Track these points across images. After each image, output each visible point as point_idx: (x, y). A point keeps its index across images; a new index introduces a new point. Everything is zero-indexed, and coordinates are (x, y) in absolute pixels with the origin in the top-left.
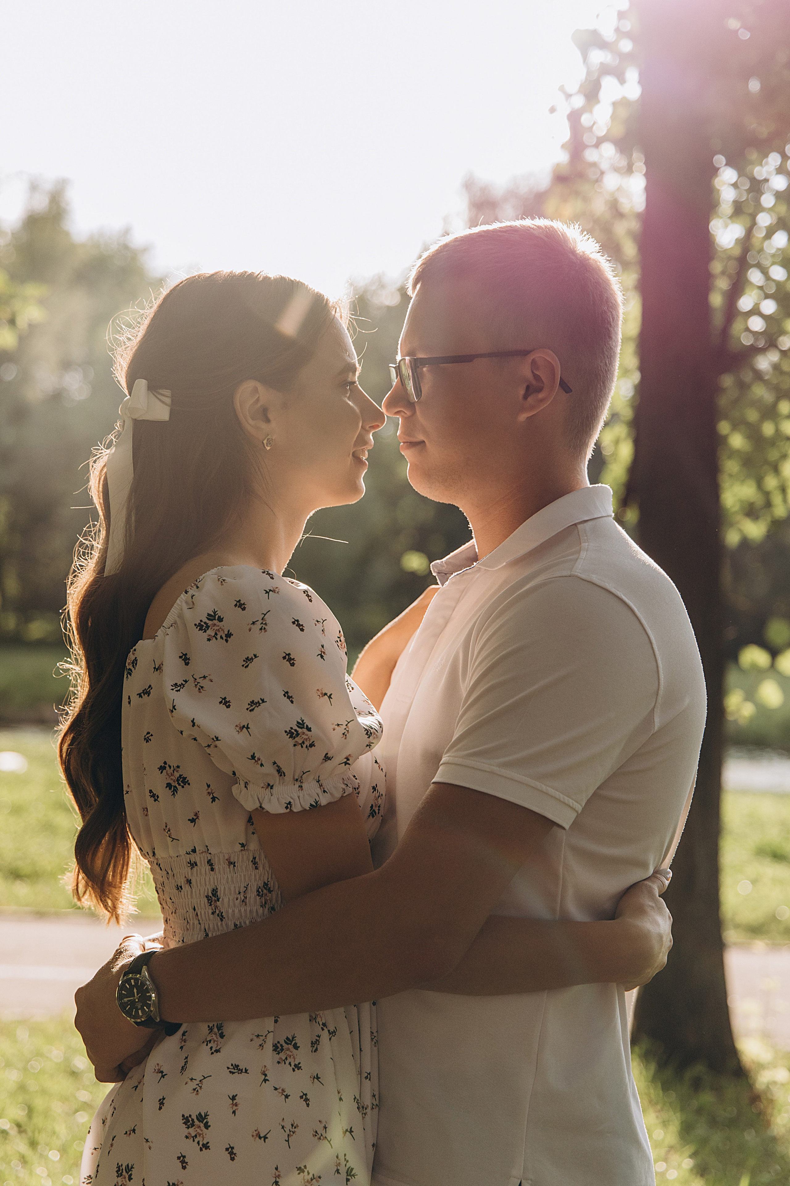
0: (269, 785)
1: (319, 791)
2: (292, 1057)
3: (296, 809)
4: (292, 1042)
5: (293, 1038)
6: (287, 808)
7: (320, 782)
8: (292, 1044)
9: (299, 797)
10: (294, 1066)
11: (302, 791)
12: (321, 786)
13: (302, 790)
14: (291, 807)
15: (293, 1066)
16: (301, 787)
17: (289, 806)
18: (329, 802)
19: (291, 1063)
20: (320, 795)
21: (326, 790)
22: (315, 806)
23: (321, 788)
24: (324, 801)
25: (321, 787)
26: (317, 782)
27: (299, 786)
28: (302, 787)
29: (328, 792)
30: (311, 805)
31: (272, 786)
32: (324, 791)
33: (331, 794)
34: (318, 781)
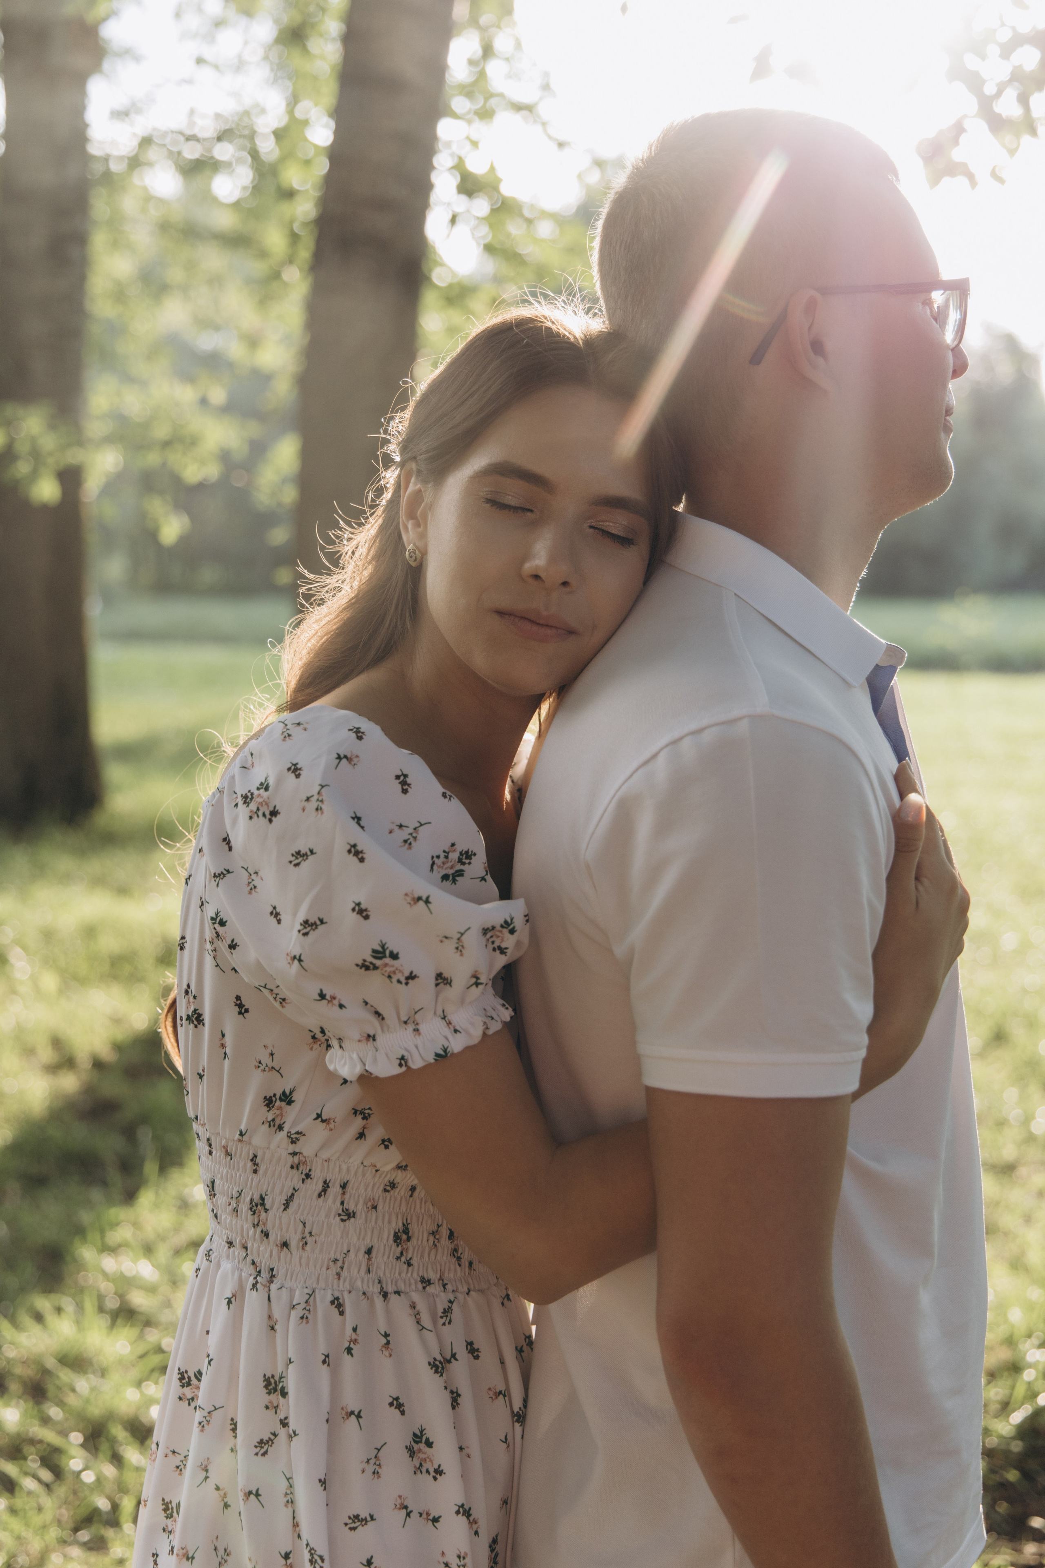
0: (369, 1036)
1: (447, 1032)
2: (428, 1460)
3: (416, 1063)
4: (421, 1438)
5: (421, 1432)
6: (400, 1065)
7: (446, 1019)
8: (423, 1441)
9: (417, 1047)
10: (434, 1472)
11: (421, 1037)
12: (449, 1023)
13: (420, 1034)
14: (406, 1063)
15: (433, 1474)
16: (416, 1030)
17: (403, 1062)
18: (465, 1046)
19: (429, 1470)
20: (450, 1037)
21: (458, 1028)
22: (443, 1056)
23: (449, 1028)
24: (457, 1045)
25: (450, 1026)
26: (442, 1018)
27: (414, 1030)
28: (418, 1030)
29: (461, 1031)
30: (437, 1055)
31: (374, 1036)
32: (456, 1031)
33: (468, 1033)
34: (444, 1018)
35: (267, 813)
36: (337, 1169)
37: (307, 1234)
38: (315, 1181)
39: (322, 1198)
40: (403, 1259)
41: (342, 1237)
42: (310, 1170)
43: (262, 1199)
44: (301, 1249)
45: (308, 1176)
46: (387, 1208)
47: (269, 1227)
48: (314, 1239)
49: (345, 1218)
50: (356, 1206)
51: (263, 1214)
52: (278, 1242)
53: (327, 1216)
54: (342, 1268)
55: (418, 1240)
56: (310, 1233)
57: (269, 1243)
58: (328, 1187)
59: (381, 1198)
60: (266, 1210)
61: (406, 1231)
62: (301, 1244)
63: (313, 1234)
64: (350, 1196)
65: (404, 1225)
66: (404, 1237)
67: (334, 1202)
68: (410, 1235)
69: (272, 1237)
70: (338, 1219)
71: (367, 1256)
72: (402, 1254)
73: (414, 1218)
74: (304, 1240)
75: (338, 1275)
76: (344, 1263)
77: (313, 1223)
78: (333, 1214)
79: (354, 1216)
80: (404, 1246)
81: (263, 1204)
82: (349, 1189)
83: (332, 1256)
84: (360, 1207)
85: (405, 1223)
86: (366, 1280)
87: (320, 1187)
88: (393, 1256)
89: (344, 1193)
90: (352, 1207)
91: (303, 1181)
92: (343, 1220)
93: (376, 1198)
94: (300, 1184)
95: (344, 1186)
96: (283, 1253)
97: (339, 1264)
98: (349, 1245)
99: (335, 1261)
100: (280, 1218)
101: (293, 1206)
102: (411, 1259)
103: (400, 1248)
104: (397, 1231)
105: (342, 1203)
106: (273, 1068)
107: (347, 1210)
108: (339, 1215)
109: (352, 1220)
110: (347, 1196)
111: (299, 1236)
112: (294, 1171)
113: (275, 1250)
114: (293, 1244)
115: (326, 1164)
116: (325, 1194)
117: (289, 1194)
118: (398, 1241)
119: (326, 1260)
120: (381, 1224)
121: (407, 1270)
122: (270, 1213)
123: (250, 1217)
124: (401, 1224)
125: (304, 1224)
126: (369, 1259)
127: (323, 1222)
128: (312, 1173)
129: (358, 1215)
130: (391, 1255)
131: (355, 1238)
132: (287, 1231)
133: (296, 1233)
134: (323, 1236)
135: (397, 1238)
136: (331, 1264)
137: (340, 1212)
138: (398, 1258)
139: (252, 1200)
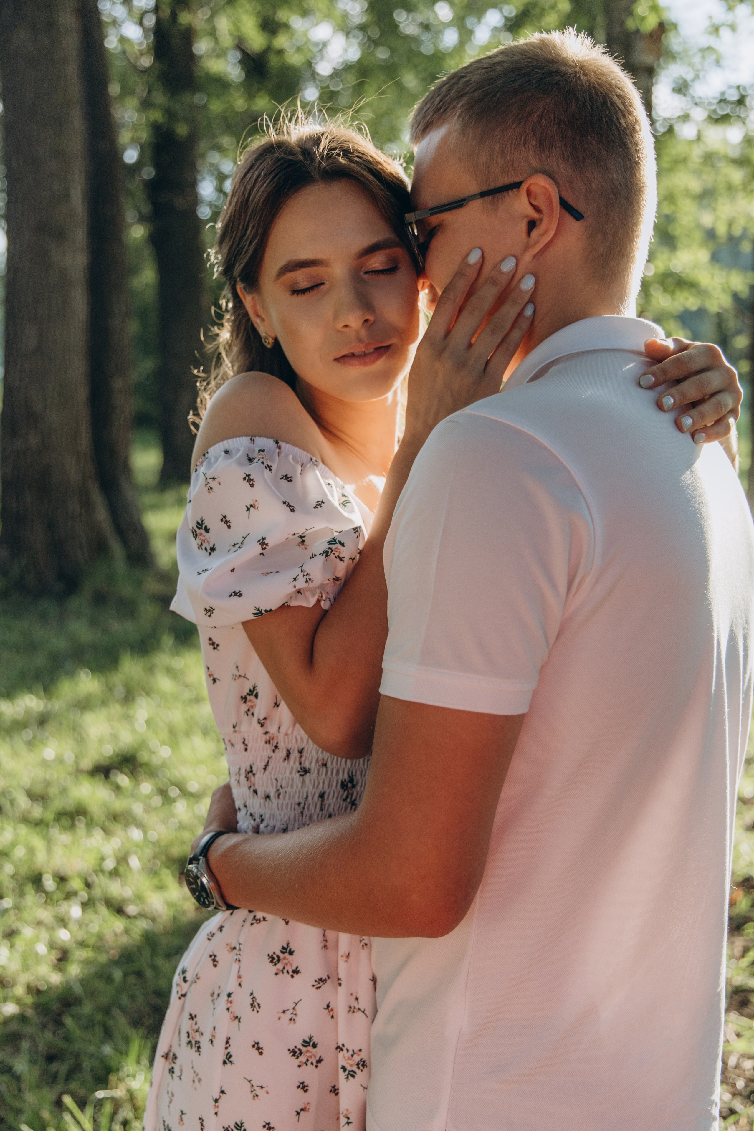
35: (208, 548)
36: (294, 741)
37: (279, 787)
38: (281, 750)
39: (287, 760)
40: (348, 800)
41: (302, 787)
42: (277, 743)
43: (251, 767)
44: (277, 798)
45: (276, 747)
46: (334, 764)
47: (257, 787)
48: (284, 790)
49: (302, 773)
50: (310, 763)
51: (252, 778)
52: (263, 796)
53: (291, 773)
54: (304, 808)
55: (361, 786)
56: (281, 786)
57: (258, 797)
58: (290, 753)
59: (329, 759)
60: (254, 775)
61: (351, 780)
62: (277, 794)
63: (283, 786)
64: (306, 759)
65: (349, 776)
66: (350, 785)
67: (294, 763)
68: (355, 783)
69: (259, 793)
70: (298, 774)
71: (320, 799)
72: (347, 797)
73: (358, 773)
74: (279, 792)
75: (302, 813)
76: (305, 804)
77: (282, 779)
78: (294, 771)
79: (309, 772)
80: (350, 792)
81: (251, 771)
82: (304, 753)
83: (297, 801)
84: (313, 765)
85: (350, 774)
86: (320, 815)
87: (285, 753)
88: (341, 798)
89: (301, 757)
90: (307, 765)
91: (274, 751)
92: (301, 775)
93: (326, 759)
94: (271, 754)
95: (301, 752)
96: (267, 803)
97: (302, 805)
98: (307, 793)
99: (299, 804)
100: (262, 778)
101: (269, 768)
102: (355, 800)
103: (346, 793)
104: (343, 780)
105: (300, 764)
106: (240, 676)
107: (304, 768)
108: (299, 772)
109: (308, 774)
110: (303, 759)
111: (274, 790)
112: (268, 745)
113: (262, 801)
114: (272, 795)
115: (286, 737)
116: (288, 758)
117: (266, 761)
118: (345, 788)
119: (293, 804)
120: (330, 776)
121: (351, 808)
122: (256, 776)
123: (246, 783)
124: (346, 776)
125: (277, 781)
126: (323, 801)
127: (289, 778)
128: (279, 745)
129: (312, 771)
130: (339, 798)
131: (311, 787)
132: (267, 787)
133: (273, 788)
134: (289, 787)
135: (344, 786)
136: (297, 806)
137: (299, 769)
138: (344, 800)
139: (246, 771)
